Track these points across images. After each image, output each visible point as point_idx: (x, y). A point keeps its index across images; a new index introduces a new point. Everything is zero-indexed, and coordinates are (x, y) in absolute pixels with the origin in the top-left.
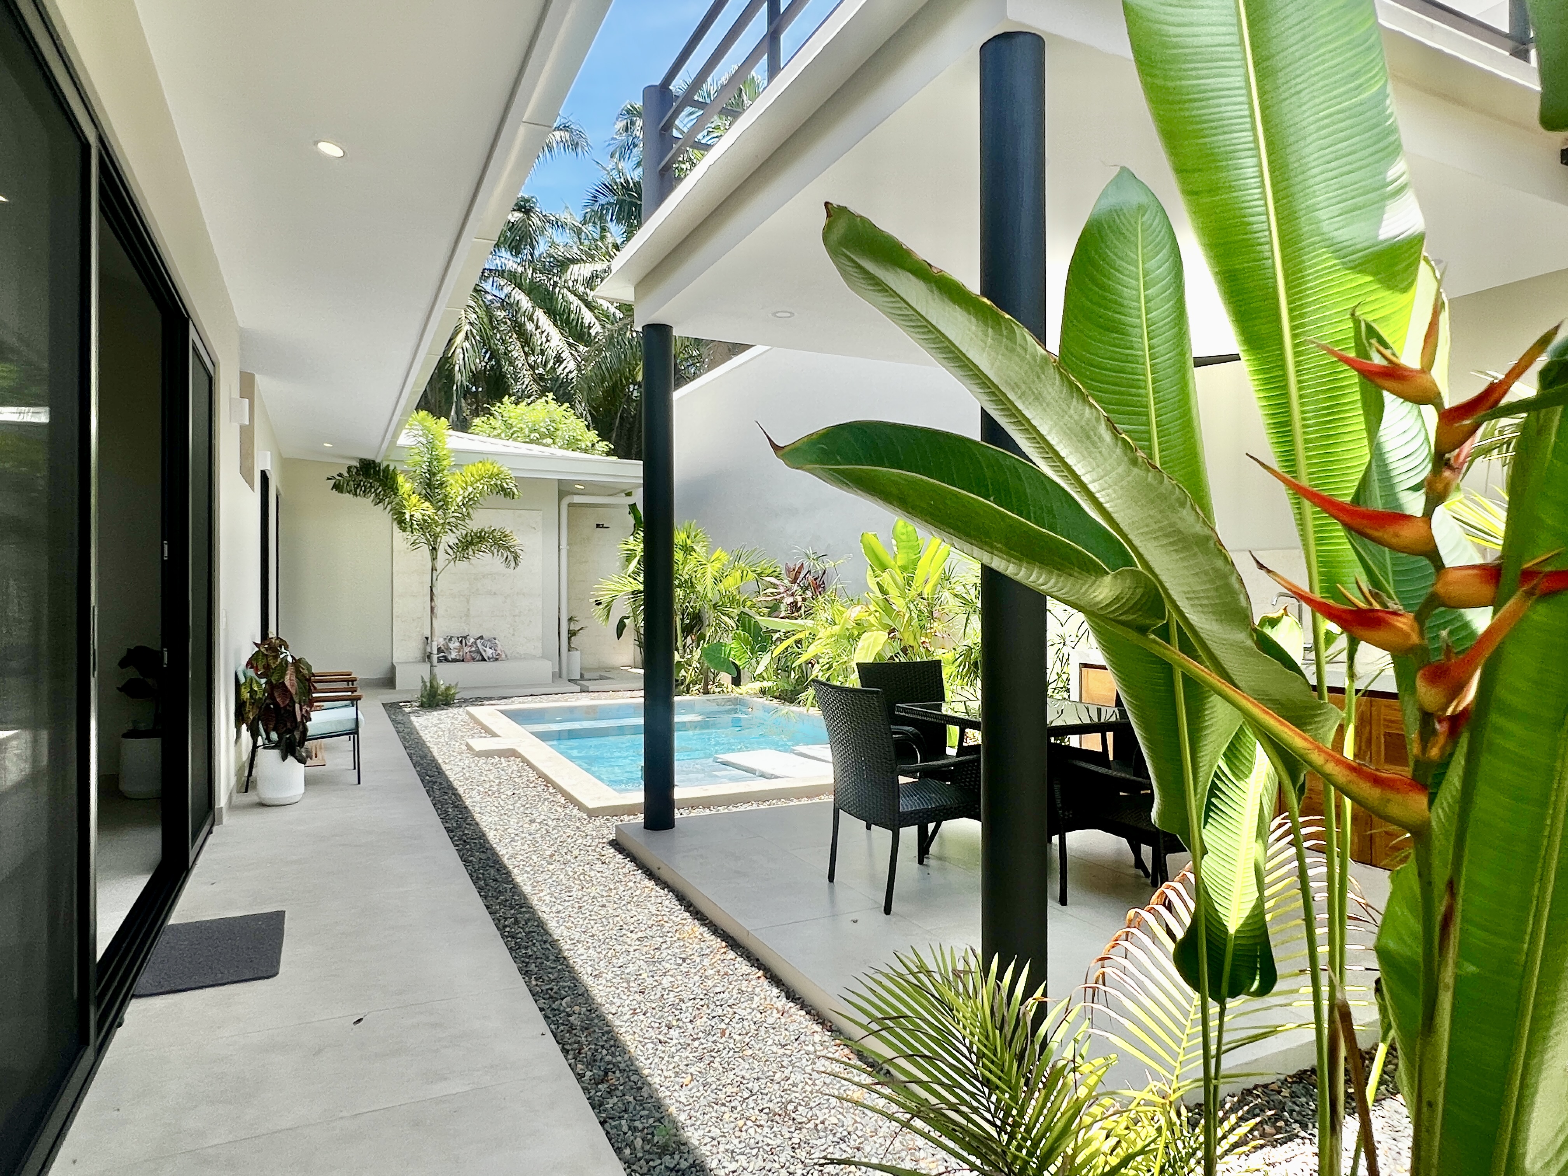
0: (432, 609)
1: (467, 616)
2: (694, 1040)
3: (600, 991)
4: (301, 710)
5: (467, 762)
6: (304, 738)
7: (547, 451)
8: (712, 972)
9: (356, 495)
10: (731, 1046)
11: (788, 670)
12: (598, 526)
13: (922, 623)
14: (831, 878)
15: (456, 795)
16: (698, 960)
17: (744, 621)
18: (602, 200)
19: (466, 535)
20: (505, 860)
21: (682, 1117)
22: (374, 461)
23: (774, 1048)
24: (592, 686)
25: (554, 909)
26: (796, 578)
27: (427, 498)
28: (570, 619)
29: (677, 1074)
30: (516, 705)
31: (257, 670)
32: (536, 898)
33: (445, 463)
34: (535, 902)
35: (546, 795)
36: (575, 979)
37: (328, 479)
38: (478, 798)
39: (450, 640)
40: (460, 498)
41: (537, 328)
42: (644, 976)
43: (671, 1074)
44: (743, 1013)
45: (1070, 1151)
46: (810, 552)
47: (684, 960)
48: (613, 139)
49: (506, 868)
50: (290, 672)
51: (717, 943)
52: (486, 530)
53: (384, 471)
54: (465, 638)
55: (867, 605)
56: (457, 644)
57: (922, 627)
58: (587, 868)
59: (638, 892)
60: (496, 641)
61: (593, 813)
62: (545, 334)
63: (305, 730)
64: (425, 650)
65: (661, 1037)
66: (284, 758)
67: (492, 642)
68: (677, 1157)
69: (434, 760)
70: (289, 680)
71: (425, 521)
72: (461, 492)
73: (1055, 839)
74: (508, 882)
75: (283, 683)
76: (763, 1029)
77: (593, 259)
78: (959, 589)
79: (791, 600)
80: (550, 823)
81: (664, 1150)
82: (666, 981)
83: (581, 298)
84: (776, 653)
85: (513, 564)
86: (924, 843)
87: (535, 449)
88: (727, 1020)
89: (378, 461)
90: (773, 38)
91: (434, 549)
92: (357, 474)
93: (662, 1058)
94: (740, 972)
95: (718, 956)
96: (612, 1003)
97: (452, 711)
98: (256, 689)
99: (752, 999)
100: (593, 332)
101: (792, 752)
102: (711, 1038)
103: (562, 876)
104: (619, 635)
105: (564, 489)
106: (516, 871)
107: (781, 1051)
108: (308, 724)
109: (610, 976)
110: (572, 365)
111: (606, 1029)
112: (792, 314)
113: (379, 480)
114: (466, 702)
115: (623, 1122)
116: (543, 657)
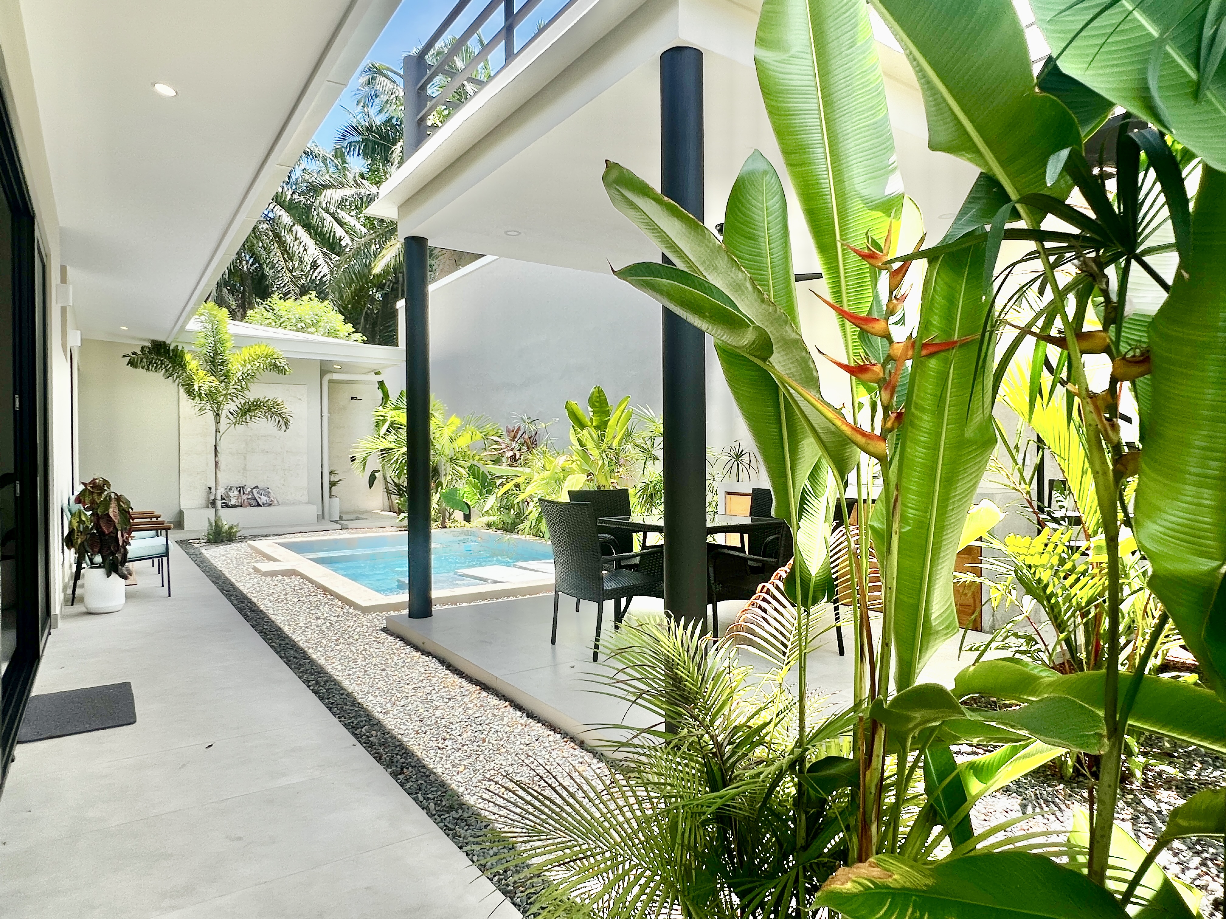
0: (216, 463)
1: (245, 469)
2: (463, 746)
3: (389, 722)
4: (122, 536)
5: (255, 580)
6: (125, 560)
7: (311, 337)
8: (471, 706)
9: (148, 369)
10: (491, 747)
11: (508, 508)
12: (352, 398)
13: (611, 468)
14: (553, 642)
15: (251, 602)
16: (460, 699)
17: (473, 471)
18: (350, 139)
19: (245, 404)
20: (301, 644)
21: (461, 790)
22: (164, 343)
23: (522, 746)
24: (350, 524)
25: (345, 674)
26: (515, 437)
27: (213, 372)
28: (331, 473)
29: (453, 766)
30: (289, 539)
31: (84, 504)
32: (329, 667)
33: (227, 344)
34: (330, 670)
35: (326, 600)
36: (369, 716)
37: (124, 356)
38: (270, 604)
39: (230, 489)
40: (240, 374)
41: (296, 239)
42: (421, 710)
43: (449, 766)
44: (497, 728)
45: (727, 713)
46: (525, 418)
47: (450, 699)
48: (358, 90)
49: (302, 649)
50: (113, 505)
51: (473, 688)
52: (261, 400)
53: (173, 350)
54: (243, 487)
55: (571, 455)
56: (236, 493)
57: (612, 471)
58: (367, 646)
59: (409, 660)
60: (270, 490)
61: (365, 610)
62: (303, 244)
63: (126, 552)
64: (209, 498)
65: (440, 745)
66: (108, 575)
67: (266, 491)
68: (460, 811)
69: (227, 579)
70: (113, 511)
71: (211, 391)
72: (241, 368)
73: (710, 607)
74: (307, 659)
75: (108, 515)
76: (512, 736)
77: (343, 186)
78: (639, 441)
79: (511, 453)
80: (332, 618)
81: (451, 808)
82: (438, 713)
83: (333, 215)
84: (499, 495)
85: (284, 427)
86: (619, 615)
87: (301, 336)
88: (486, 733)
89: (168, 342)
90: (508, 30)
91: (218, 414)
92: (150, 352)
93: (442, 758)
94: (492, 704)
95: (474, 696)
96: (399, 728)
97: (234, 546)
98: (84, 519)
99: (502, 719)
100: (343, 243)
101: (515, 566)
102: (475, 744)
103: (348, 653)
104: (371, 485)
105: (325, 368)
106: (310, 651)
107: (526, 748)
108: (128, 547)
109: (395, 712)
110: (325, 270)
111: (398, 743)
112: (520, 233)
113: (169, 358)
114: (244, 538)
115: (419, 795)
116: (309, 503)
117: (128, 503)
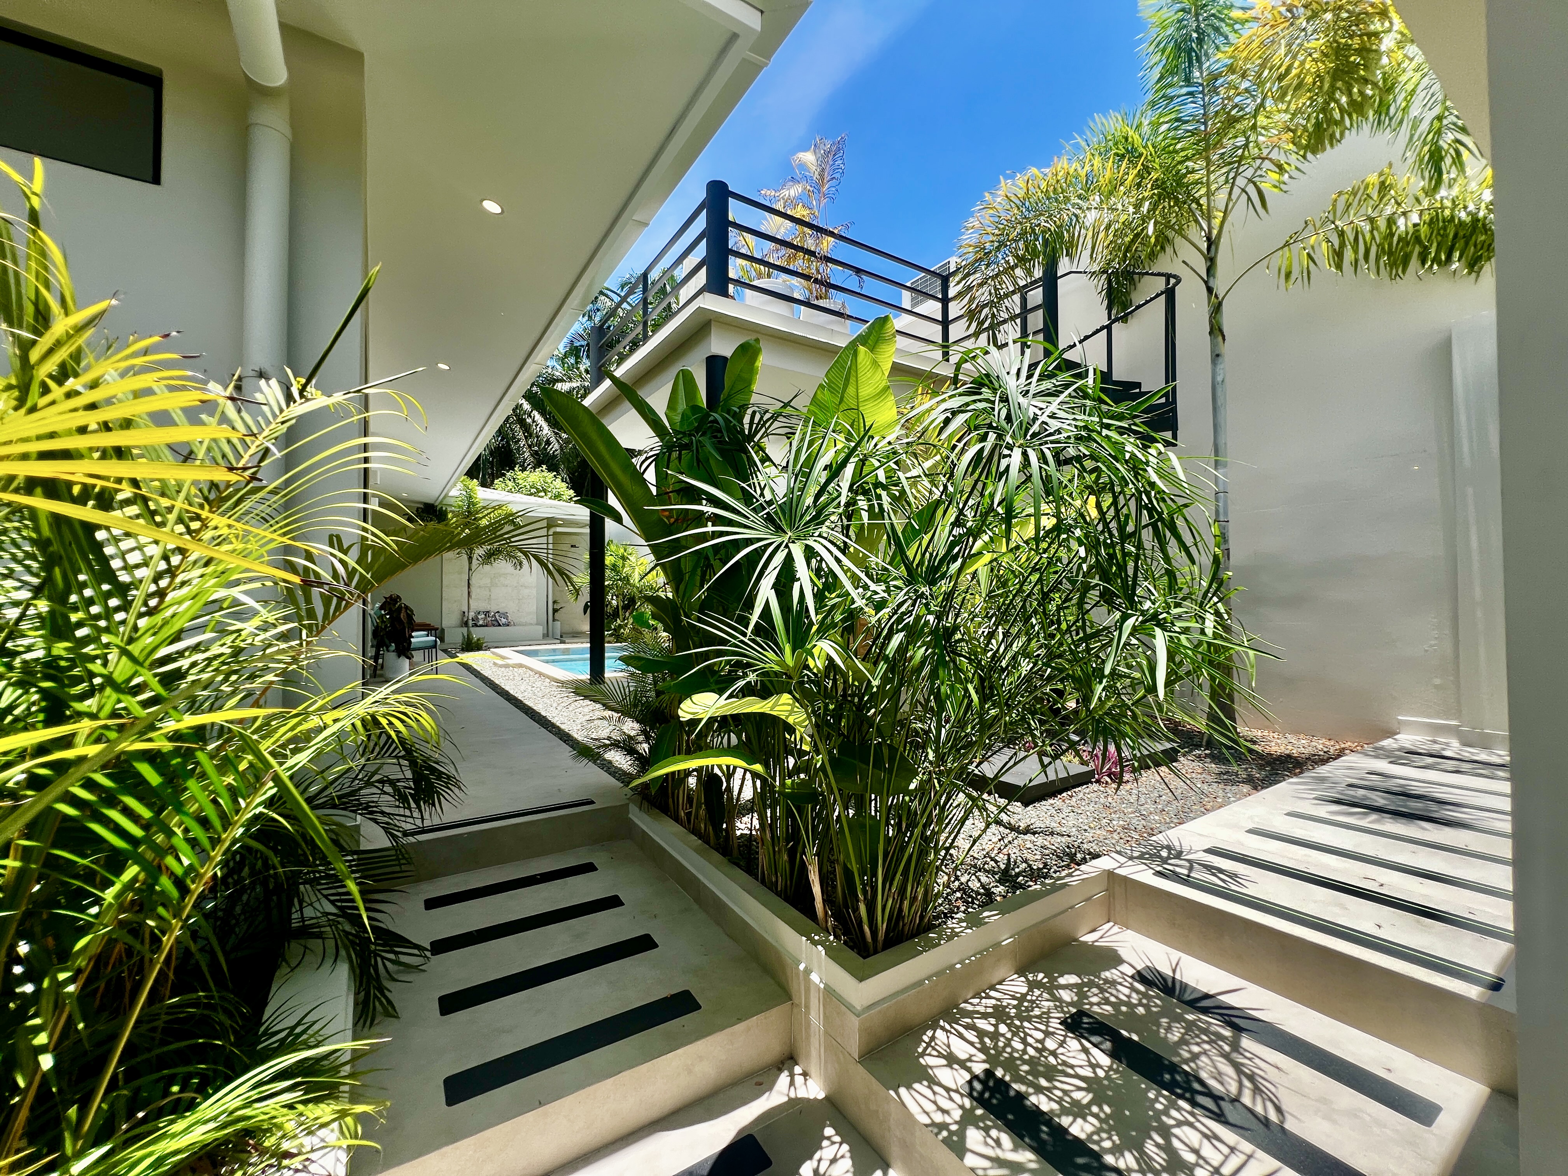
0: (469, 594)
4: (408, 632)
5: (494, 670)
6: (409, 648)
7: (541, 500)
12: (571, 546)
19: (490, 549)
22: (433, 504)
24: (566, 640)
28: (554, 602)
30: (524, 648)
31: (385, 610)
33: (478, 506)
39: (479, 613)
41: (534, 421)
50: (403, 612)
53: (439, 510)
54: (489, 612)
56: (483, 616)
60: (508, 614)
62: (539, 426)
63: (410, 643)
64: (464, 619)
66: (399, 656)
67: (505, 615)
70: (403, 616)
75: (400, 617)
85: (518, 567)
87: (534, 499)
89: (436, 504)
91: (470, 557)
92: (423, 511)
98: (385, 620)
108: (411, 639)
110: (557, 446)
113: (436, 516)
114: (489, 648)
116: (537, 624)
117: (412, 611)
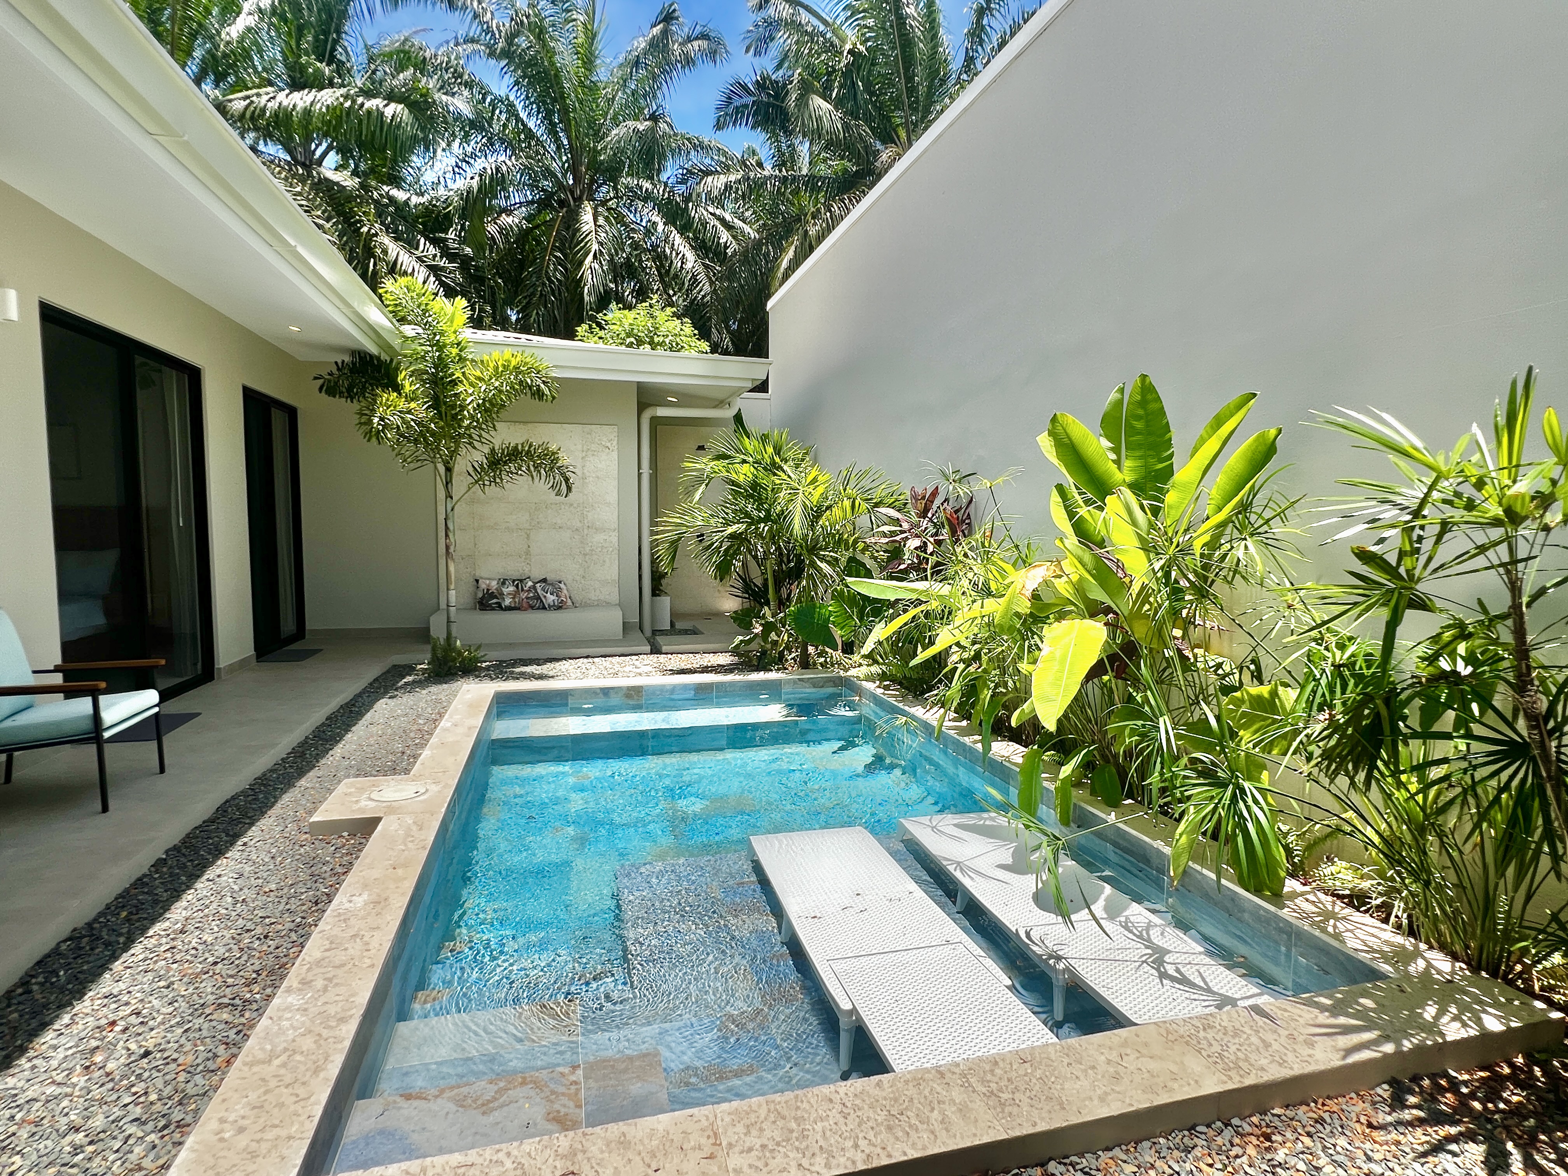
9: (350, 398)
12: (699, 448)
18: (737, 102)
19: (494, 452)
26: (926, 510)
37: (316, 378)
40: (471, 399)
41: (673, 250)
46: (949, 470)
52: (520, 446)
53: (382, 366)
54: (521, 581)
56: (512, 589)
60: (562, 586)
62: (681, 256)
64: (476, 594)
67: (554, 586)
72: (471, 391)
77: (728, 170)
79: (917, 542)
84: (888, 632)
85: (564, 490)
92: (350, 372)
100: (729, 251)
105: (648, 399)
110: (707, 288)
114: (498, 666)
116: (622, 605)
